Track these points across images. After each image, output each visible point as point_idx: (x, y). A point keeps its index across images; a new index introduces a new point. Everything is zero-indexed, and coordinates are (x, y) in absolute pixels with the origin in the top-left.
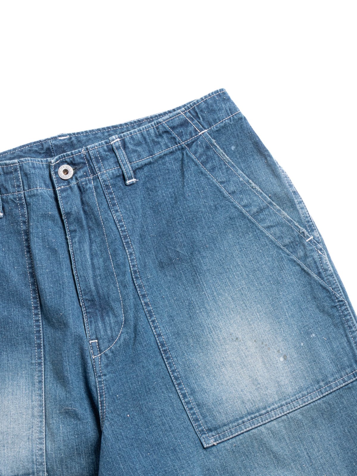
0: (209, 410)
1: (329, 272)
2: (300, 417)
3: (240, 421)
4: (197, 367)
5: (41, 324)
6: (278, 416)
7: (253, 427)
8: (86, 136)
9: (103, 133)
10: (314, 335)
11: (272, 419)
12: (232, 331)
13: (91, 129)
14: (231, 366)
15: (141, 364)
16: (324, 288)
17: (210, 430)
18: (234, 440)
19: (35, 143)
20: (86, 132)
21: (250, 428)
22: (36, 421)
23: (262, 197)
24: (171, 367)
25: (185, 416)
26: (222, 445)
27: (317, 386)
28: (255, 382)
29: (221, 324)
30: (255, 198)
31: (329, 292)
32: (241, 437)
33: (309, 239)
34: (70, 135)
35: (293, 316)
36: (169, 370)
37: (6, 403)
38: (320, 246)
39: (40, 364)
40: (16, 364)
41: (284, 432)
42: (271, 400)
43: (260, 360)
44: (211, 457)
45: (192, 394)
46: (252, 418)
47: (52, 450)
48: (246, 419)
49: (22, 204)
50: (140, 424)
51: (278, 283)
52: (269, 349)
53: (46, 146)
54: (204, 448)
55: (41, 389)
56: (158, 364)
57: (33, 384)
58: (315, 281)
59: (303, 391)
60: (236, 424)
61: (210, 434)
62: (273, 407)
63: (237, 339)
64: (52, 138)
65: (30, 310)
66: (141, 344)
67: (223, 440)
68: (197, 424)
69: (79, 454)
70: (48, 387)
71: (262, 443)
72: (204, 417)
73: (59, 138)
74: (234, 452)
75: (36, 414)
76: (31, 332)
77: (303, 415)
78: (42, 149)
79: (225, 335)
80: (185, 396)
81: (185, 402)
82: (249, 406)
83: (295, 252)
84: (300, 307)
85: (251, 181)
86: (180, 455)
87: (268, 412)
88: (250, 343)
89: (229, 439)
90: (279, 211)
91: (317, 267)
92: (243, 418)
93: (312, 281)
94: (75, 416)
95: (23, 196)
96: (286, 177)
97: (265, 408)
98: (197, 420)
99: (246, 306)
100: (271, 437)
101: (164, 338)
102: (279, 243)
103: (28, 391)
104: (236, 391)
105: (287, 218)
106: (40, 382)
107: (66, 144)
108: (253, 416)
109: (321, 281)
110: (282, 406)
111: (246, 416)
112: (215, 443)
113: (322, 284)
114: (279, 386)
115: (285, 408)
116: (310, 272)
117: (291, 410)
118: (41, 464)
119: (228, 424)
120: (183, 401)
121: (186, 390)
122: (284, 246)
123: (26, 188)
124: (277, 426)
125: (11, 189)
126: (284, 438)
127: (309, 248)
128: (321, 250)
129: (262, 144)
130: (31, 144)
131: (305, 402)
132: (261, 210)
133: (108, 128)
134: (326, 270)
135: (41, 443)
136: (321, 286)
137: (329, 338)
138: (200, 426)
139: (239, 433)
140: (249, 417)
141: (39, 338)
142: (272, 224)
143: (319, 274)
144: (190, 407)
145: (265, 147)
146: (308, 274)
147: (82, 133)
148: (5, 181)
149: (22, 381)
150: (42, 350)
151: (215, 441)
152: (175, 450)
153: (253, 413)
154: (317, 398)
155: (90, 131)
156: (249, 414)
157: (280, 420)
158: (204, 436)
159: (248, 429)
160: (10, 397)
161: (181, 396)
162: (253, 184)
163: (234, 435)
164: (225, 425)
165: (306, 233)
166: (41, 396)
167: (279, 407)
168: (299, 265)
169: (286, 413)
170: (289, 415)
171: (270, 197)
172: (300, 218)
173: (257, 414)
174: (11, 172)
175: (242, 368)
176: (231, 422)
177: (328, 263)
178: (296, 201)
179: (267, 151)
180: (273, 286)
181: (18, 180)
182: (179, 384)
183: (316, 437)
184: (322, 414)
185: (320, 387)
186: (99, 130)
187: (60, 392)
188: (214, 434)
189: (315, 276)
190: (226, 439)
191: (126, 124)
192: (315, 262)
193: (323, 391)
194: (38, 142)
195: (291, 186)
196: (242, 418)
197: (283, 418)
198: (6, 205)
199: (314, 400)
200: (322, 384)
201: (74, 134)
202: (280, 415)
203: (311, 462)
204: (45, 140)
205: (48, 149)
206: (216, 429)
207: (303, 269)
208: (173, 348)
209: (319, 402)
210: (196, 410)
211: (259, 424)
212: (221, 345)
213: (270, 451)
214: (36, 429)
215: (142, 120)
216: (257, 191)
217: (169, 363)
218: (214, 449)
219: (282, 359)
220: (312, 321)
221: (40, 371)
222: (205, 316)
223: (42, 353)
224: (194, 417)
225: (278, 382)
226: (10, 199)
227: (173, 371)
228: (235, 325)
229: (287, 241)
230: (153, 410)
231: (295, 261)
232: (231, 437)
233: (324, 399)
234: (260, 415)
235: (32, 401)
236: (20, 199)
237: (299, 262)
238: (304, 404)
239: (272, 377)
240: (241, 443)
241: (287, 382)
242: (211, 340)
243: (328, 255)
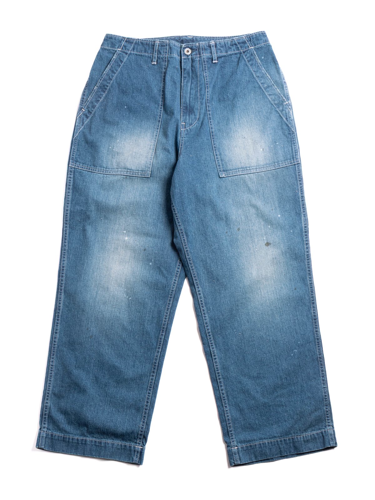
0: (226, 163)
1: (291, 119)
2: (263, 175)
3: (238, 170)
4: (224, 145)
5: (162, 112)
6: (254, 172)
7: (242, 174)
8: (200, 38)
9: (208, 39)
10: (278, 143)
11: (251, 173)
12: (243, 134)
13: (203, 36)
14: (239, 148)
15: (201, 137)
16: (287, 125)
17: (224, 171)
18: (233, 177)
19: (177, 36)
20: (201, 37)
21: (241, 174)
22: (151, 151)
23: (270, 81)
24: (213, 142)
25: (215, 163)
26: (228, 178)
27: (274, 164)
28: (248, 156)
29: (239, 130)
30: (267, 81)
31: (289, 127)
32: (236, 177)
33: (286, 103)
34: (193, 36)
35: (271, 134)
36: (213, 143)
37: (140, 141)
38: (290, 107)
39: (158, 129)
40: (148, 127)
41: (255, 180)
42: (253, 165)
43: (252, 148)
44: (222, 181)
45: (220, 155)
46: (243, 170)
47: (155, 163)
48: (240, 170)
49: (165, 60)
50: (195, 161)
51: (268, 119)
52: (257, 144)
53: (181, 39)
54: (220, 177)
55: (156, 138)
56: (208, 139)
57: (153, 136)
58: (284, 121)
59: (267, 164)
60: (235, 171)
61: (224, 172)
62: (253, 168)
63: (245, 138)
64: (185, 36)
65: (159, 106)
66: (203, 129)
67: (228, 176)
68: (219, 167)
69: (166, 168)
70: (159, 138)
71: (245, 182)
72: (223, 165)
73: (188, 37)
74: (232, 182)
75: (151, 148)
76: (157, 115)
77: (265, 174)
78: (180, 40)
79: (240, 135)
80: (216, 155)
81: (216, 158)
82: (243, 165)
83: (278, 108)
84: (275, 131)
85: (267, 73)
86: (209, 177)
87: (250, 169)
88: (250, 141)
89: (231, 176)
90: (276, 89)
91: (286, 116)
92: (239, 169)
93: (283, 121)
94: (168, 151)
95: (167, 57)
96: (283, 75)
97: (249, 167)
98: (219, 166)
99: (252, 125)
100: (249, 180)
101: (213, 130)
102: (272, 102)
103: (150, 138)
104: (239, 158)
105: (279, 92)
106: (156, 136)
107: (190, 40)
108: (243, 169)
109: (286, 122)
110: (257, 168)
111: (240, 168)
112: (225, 177)
113: (287, 123)
114: (258, 160)
115: (258, 170)
116: (283, 117)
117: (260, 171)
118: (149, 168)
119: (232, 170)
120: (215, 157)
121: (218, 153)
122: (275, 104)
123: (169, 54)
124: (253, 176)
125: (162, 53)
126: (254, 182)
127: (285, 107)
128: (290, 109)
129: (276, 58)
130: (175, 36)
131: (267, 169)
132: (268, 87)
133: (211, 37)
134: (290, 118)
135: (151, 160)
136: (286, 124)
137: (284, 146)
138: (220, 168)
139: (236, 175)
140: (242, 169)
141: (160, 118)
142: (271, 94)
143: (287, 119)
144: (218, 160)
145: (276, 60)
146: (282, 118)
147: (199, 37)
148: (161, 49)
149: (149, 134)
150: (160, 123)
151: (225, 176)
152: (207, 175)
153: (244, 168)
154: (272, 169)
155: (202, 37)
156: (242, 168)
157: (254, 174)
158: (221, 173)
159: (240, 174)
160: (142, 139)
161: (215, 155)
162: (268, 75)
163: (233, 175)
164: (231, 170)
165: (285, 100)
166: (155, 141)
167: (255, 169)
168: (279, 113)
169: (258, 172)
170: (259, 173)
171: (274, 82)
172: (284, 93)
173: (245, 169)
174: (164, 46)
175: (244, 150)
176: (233, 169)
177: (292, 115)
178: (284, 86)
179: (277, 62)
180: (266, 119)
181: (167, 50)
182: (215, 150)
183: (268, 185)
184: (273, 176)
185: (275, 165)
186: (206, 37)
187: (164, 140)
188: (225, 173)
189: (284, 119)
190: (230, 176)
191: (219, 37)
192: (286, 113)
193: (276, 167)
194: (178, 36)
195: (284, 79)
196: (238, 169)
197: (256, 173)
198: (158, 60)
199: (271, 169)
200: (276, 164)
201: (195, 36)
202: (255, 172)
203: (263, 195)
204: (182, 36)
205: (182, 40)
206: (226, 171)
207: (280, 115)
208: (216, 135)
209: (273, 170)
210: (220, 162)
211: (245, 173)
212: (237, 139)
213: (247, 186)
214: (150, 154)
215: (226, 37)
216: (269, 78)
217: (213, 141)
218: (224, 179)
219: (262, 150)
220: (279, 137)
221: (157, 131)
222: (233, 126)
223: (160, 124)
224: (218, 164)
225: (257, 159)
226: (161, 57)
227: (214, 144)
228: (245, 132)
229: (276, 102)
230: (202, 157)
231: (277, 111)
232: (232, 175)
233: (276, 170)
234: (247, 170)
235: (151, 143)
236: (165, 58)
237: (279, 112)
238: (266, 170)
239: (256, 156)
240: (236, 180)
241: (261, 159)
242: (233, 136)
243: (292, 112)
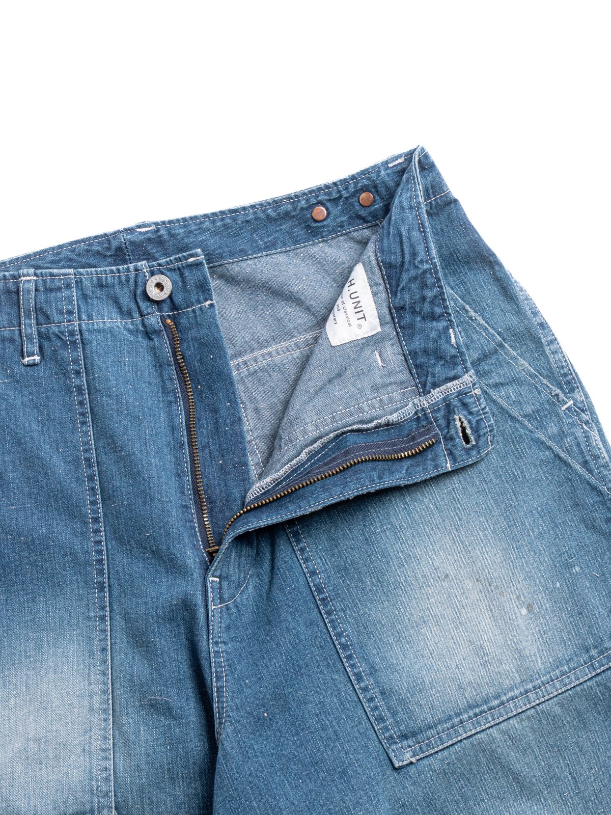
0: (402, 701)
1: (601, 461)
2: (558, 710)
3: (456, 720)
4: (379, 626)
5: (104, 548)
6: (520, 710)
7: (479, 729)
8: (185, 226)
9: (214, 222)
10: (577, 569)
11: (510, 715)
12: (438, 564)
13: (193, 215)
14: (438, 623)
15: (284, 625)
16: (594, 488)
17: (404, 737)
18: (446, 753)
19: (96, 237)
20: (184, 219)
21: (474, 732)
22: (97, 719)
23: (488, 334)
24: (334, 628)
25: (361, 712)
26: (426, 762)
27: (586, 657)
28: (479, 651)
29: (418, 551)
30: (475, 337)
31: (602, 494)
32: (458, 748)
33: (566, 406)
34: (156, 224)
35: (541, 537)
36: (332, 633)
37: (44, 687)
38: (585, 417)
39: (103, 618)
40: (61, 619)
41: (531, 736)
42: (507, 683)
43: (487, 614)
44: (407, 783)
45: (371, 674)
46: (476, 715)
47: (125, 771)
48: (465, 716)
49: (74, 343)
50: (284, 730)
51: (516, 480)
52: (502, 594)
53: (115, 244)
54: (395, 769)
55: (105, 662)
56: (312, 623)
57: (92, 654)
58: (579, 476)
59: (562, 665)
60: (448, 725)
61: (405, 743)
62: (511, 694)
63: (446, 576)
64: (126, 230)
65: (85, 523)
66: (281, 589)
67: (426, 753)
68: (382, 725)
69: (173, 779)
70: (117, 659)
71: (494, 759)
72: (394, 714)
73: (139, 230)
74: (446, 774)
75: (96, 706)
76: (87, 563)
77: (562, 706)
78: (109, 249)
79: (426, 570)
80: (359, 677)
81: (361, 688)
82: (470, 694)
83: (542, 427)
84: (553, 521)
85: (468, 307)
86: (353, 781)
87: (503, 703)
88: (468, 584)
89: (437, 752)
90: (513, 358)
91: (582, 453)
92: (460, 714)
93: (573, 477)
94: (167, 710)
95: (77, 328)
96: (527, 299)
97: (498, 696)
98: (381, 719)
99: (460, 519)
100: (508, 746)
101: (321, 578)
102: (514, 411)
103: (82, 667)
104: (448, 667)
105: (529, 371)
106: (104, 650)
107: (149, 240)
108: (477, 710)
109: (588, 476)
110: (526, 692)
111: (466, 711)
112: (413, 760)
113: (591, 481)
114: (521, 657)
115: (532, 696)
116: (570, 460)
117: (542, 700)
118: (106, 795)
119: (436, 725)
120: (357, 687)
121: (362, 668)
122: (525, 416)
124: (518, 726)
125: (56, 318)
126: (531, 747)
127: (567, 421)
128: (587, 423)
129: (484, 244)
130: (89, 239)
131: (565, 685)
132: (485, 356)
133: (222, 213)
134: (596, 457)
135: (106, 759)
136: (589, 484)
137: (603, 574)
138: (387, 729)
139: (455, 740)
140: (471, 713)
141: (101, 572)
142: (502, 380)
143: (585, 464)
144: (368, 696)
145: (489, 250)
146: (566, 464)
147: (178, 221)
148: (46, 302)
149: (73, 648)
150: (107, 595)
151: (414, 756)
152: (345, 772)
153: (478, 706)
154: (586, 678)
155: (191, 218)
156: (471, 707)
157: (523, 716)
158: (394, 747)
159: (469, 734)
160: (51, 676)
161: (353, 678)
162: (472, 313)
163: (446, 745)
164: (430, 728)
165: (562, 396)
166: (104, 674)
167: (521, 694)
168: (550, 448)
169: (533, 704)
170: (538, 708)
171: (499, 333)
172: (550, 370)
173: (485, 707)
174: (59, 289)
175: (457, 628)
176: (440, 722)
177: (601, 445)
178: (543, 340)
179: (493, 255)
180: (506, 485)
181: (70, 302)
182: (349, 657)
183: (585, 744)
184: (595, 704)
185: (591, 658)
186: (206, 216)
187: (140, 668)
188: (410, 742)
189: (578, 467)
190: (431, 751)
191: (253, 207)
192: (578, 444)
193: (596, 664)
194: (101, 236)
195: (536, 314)
196: (458, 714)
197: (529, 713)
198: (46, 344)
199: (582, 680)
200: (594, 652)
201: (164, 223)
202: (524, 708)
203: (577, 787)
204: (115, 233)
205: (119, 249)
206: (414, 734)
207: (557, 456)
208: (338, 595)
209: (589, 683)
210: (379, 702)
211: (488, 725)
212: (420, 588)
213: (508, 771)
214: (97, 733)
215: (281, 200)
216: (479, 325)
217: (332, 621)
218: (412, 770)
219: (524, 611)
220: (574, 544)
221: (104, 631)
222: (392, 538)
223: (107, 599)
224: (376, 713)
225: (519, 651)
226: (54, 333)
227: (339, 635)
228: (442, 553)
229: (529, 409)
230: (306, 704)
231: (543, 442)
232: (441, 747)
233: (599, 678)
234: (490, 709)
235: (90, 684)
236: (72, 333)
237: (550, 443)
238: (564, 689)
239: (509, 642)
240: (458, 759)
241: (534, 650)
242: (402, 579)
243: (600, 431)
